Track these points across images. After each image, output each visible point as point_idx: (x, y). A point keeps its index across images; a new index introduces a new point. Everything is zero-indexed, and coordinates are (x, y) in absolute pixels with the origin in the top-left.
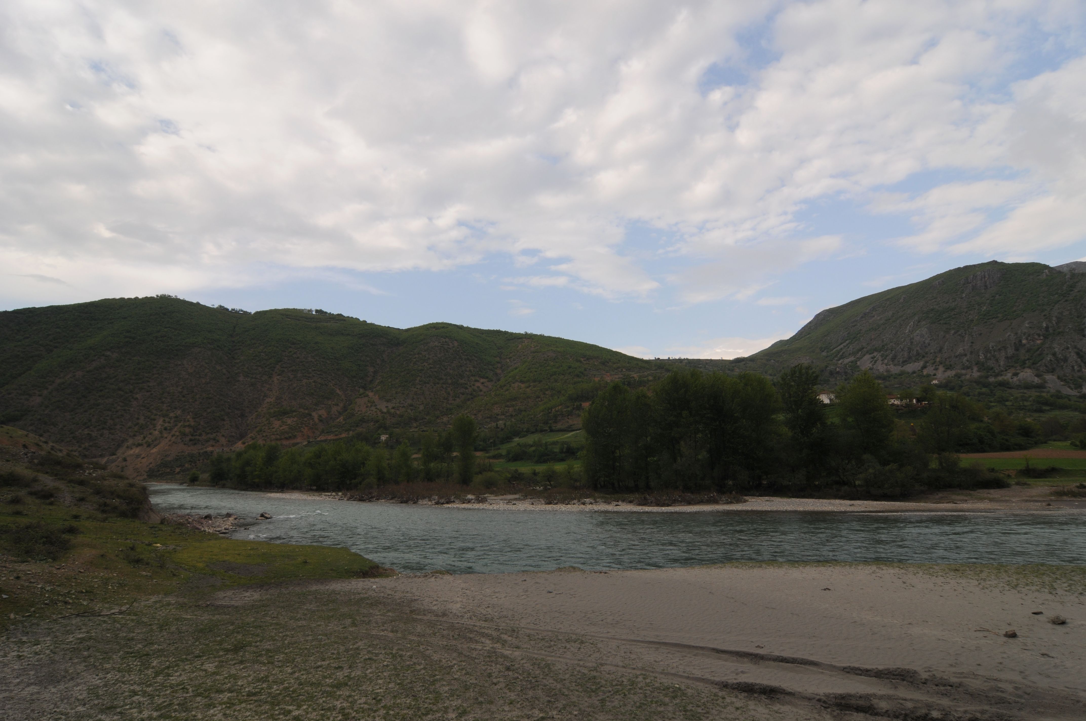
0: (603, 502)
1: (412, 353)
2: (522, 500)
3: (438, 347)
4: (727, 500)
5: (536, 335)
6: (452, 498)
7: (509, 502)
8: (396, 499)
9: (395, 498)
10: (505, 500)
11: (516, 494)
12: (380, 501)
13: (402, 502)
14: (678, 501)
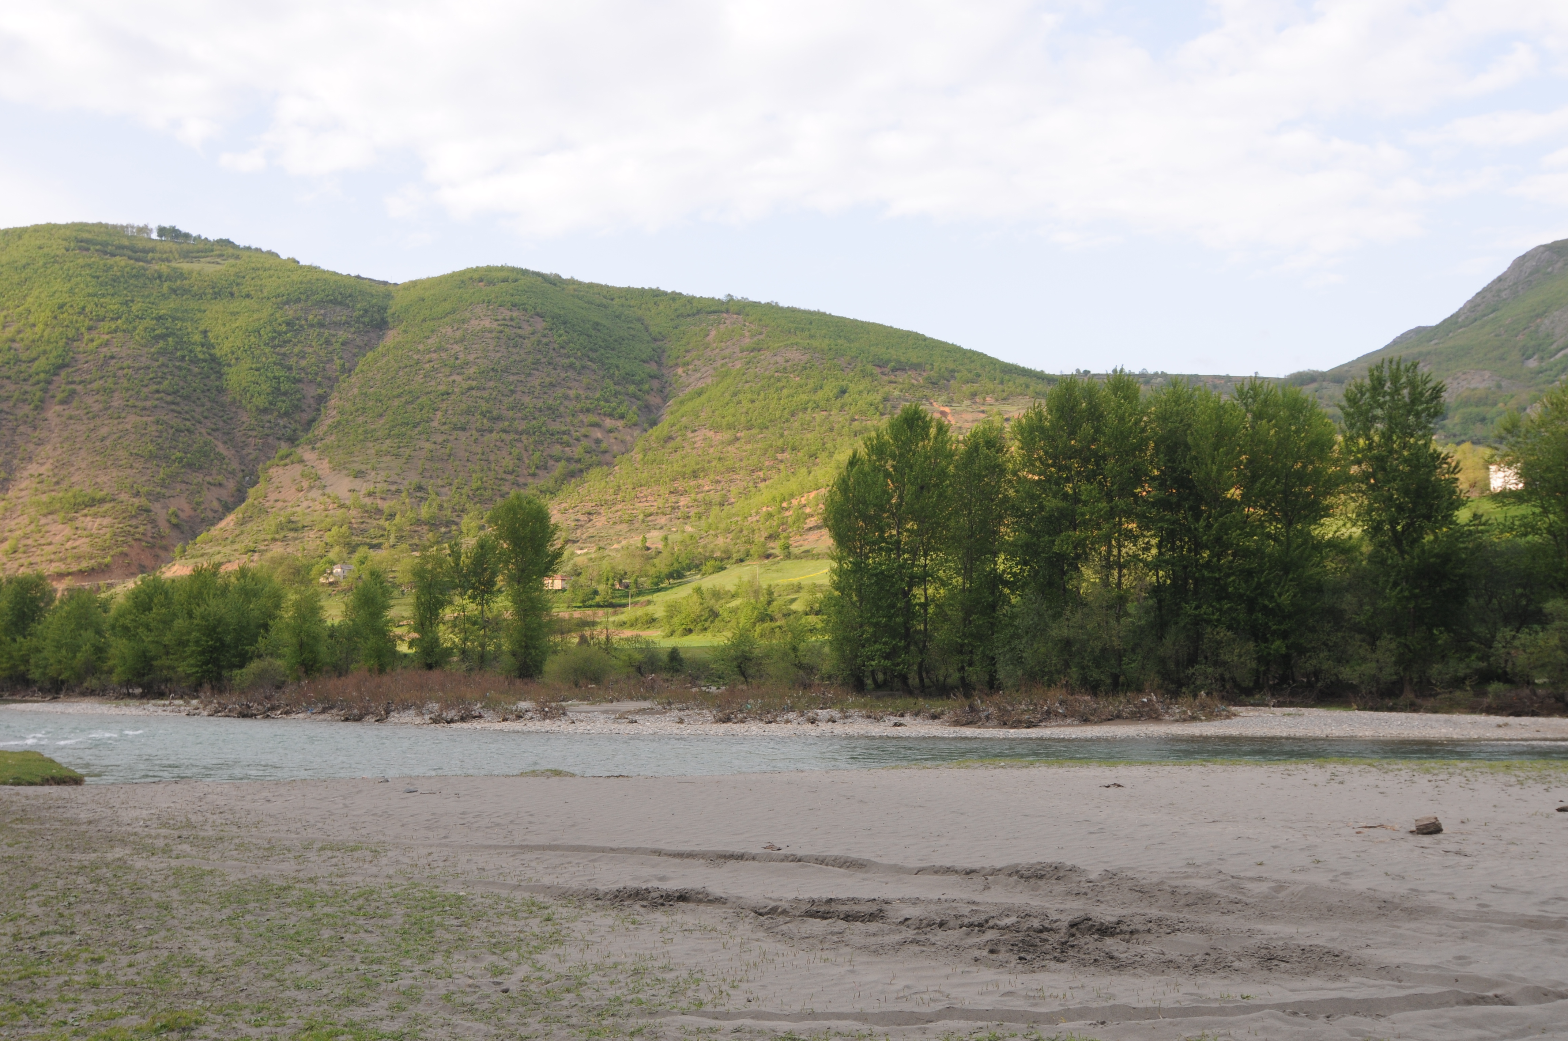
0: (863, 717)
1: (421, 347)
2: (657, 712)
3: (491, 332)
4: (1185, 712)
5: (756, 305)
6: (477, 708)
7: (621, 716)
8: (334, 711)
9: (331, 708)
10: (614, 712)
11: (645, 699)
12: (293, 716)
13: (347, 720)
14: (1057, 714)
